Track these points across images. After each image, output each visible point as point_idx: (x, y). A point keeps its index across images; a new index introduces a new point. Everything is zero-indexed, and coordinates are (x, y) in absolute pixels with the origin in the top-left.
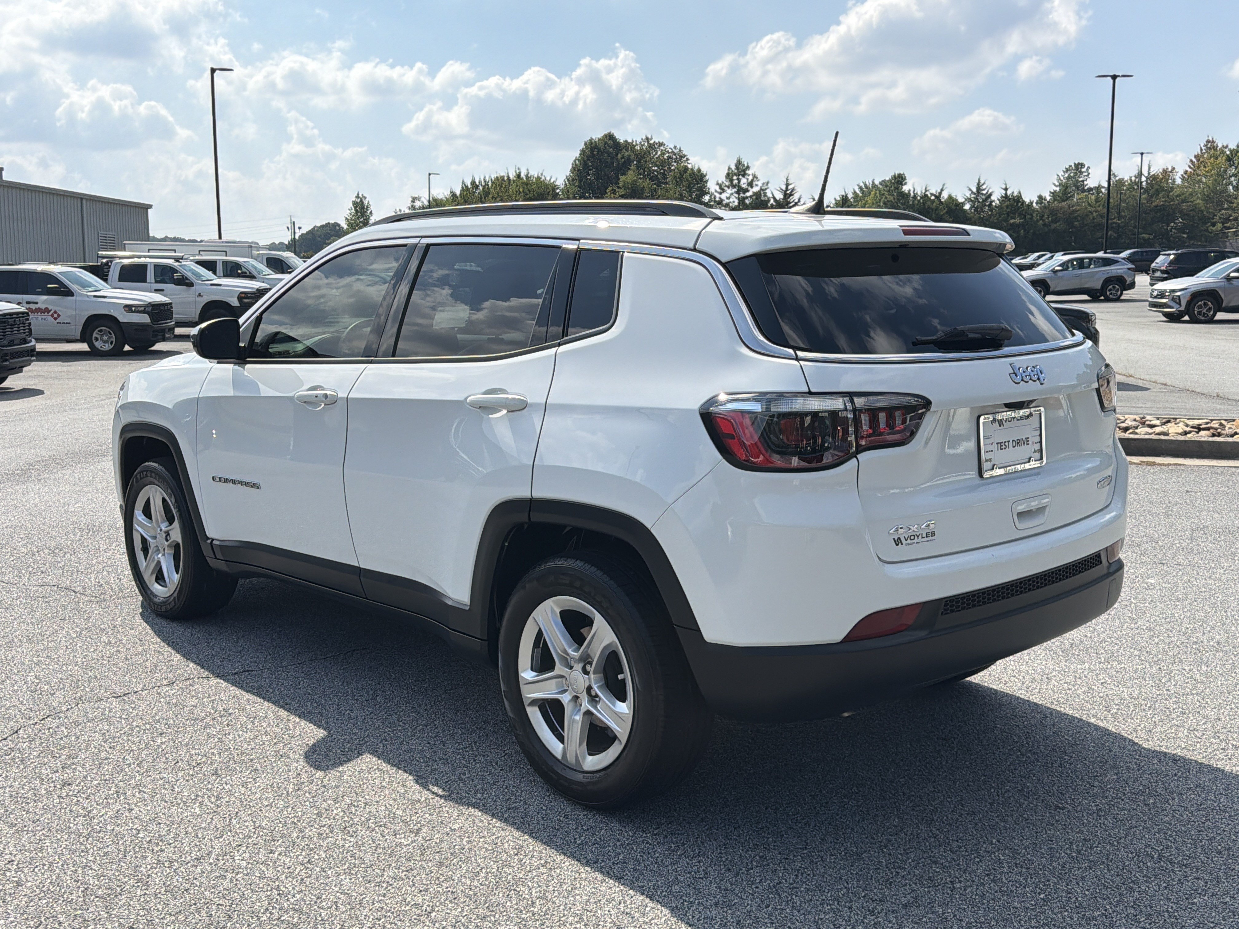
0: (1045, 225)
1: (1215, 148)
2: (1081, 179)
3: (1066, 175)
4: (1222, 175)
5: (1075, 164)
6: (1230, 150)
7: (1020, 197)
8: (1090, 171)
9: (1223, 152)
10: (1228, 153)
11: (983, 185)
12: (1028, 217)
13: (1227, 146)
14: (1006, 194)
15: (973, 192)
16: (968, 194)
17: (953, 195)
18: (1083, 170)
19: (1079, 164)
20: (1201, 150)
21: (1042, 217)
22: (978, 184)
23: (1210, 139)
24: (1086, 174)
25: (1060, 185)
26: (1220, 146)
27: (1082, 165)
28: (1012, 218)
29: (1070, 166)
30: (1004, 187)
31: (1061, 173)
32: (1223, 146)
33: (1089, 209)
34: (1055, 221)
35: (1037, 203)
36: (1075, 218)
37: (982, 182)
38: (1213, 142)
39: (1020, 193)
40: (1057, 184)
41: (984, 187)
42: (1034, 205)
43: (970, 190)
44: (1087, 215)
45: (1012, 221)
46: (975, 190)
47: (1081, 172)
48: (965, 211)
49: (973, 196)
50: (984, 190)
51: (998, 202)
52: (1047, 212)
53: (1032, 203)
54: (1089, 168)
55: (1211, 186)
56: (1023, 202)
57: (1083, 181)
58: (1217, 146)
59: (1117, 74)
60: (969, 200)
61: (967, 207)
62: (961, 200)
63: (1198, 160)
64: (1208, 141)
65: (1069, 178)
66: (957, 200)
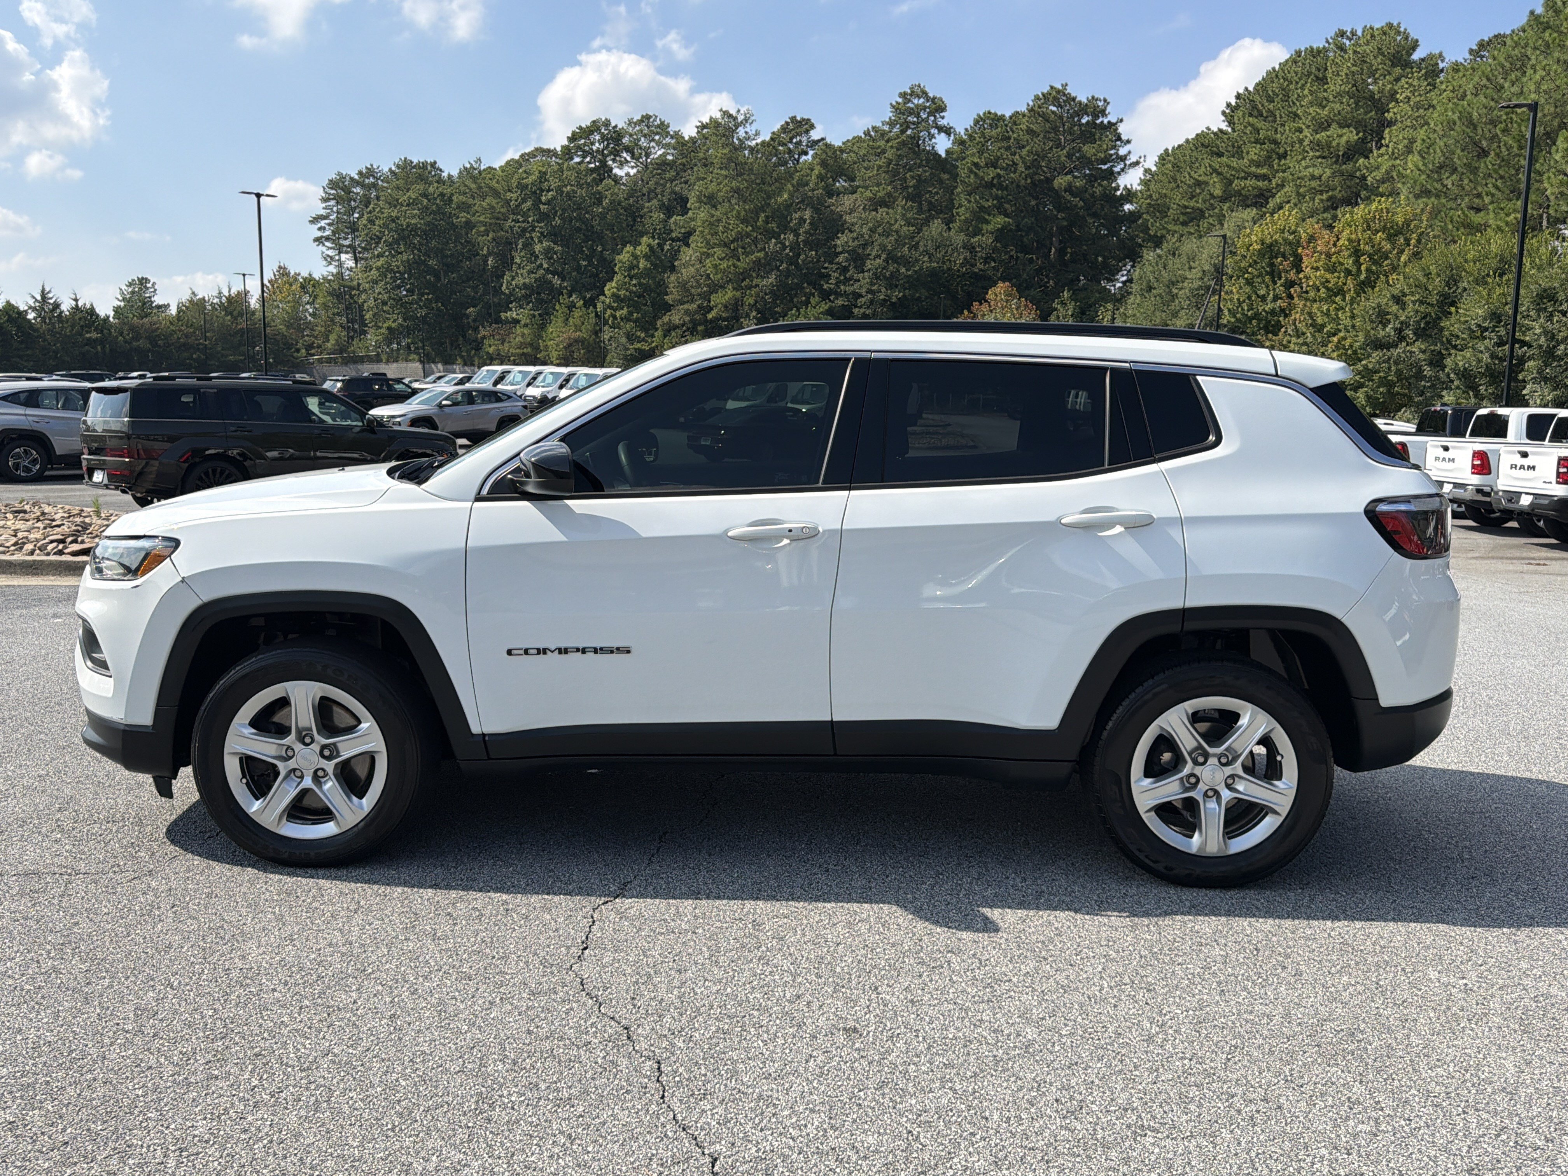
0: (126, 342)
1: (288, 274)
2: (147, 295)
3: (130, 290)
4: (297, 302)
5: (138, 278)
6: (302, 278)
7: (92, 309)
8: (156, 287)
9: (296, 280)
10: (301, 280)
11: (48, 293)
12: (105, 331)
13: (299, 274)
14: (77, 305)
15: (36, 300)
16: (31, 302)
17: (13, 302)
18: (148, 285)
19: (143, 278)
20: (275, 275)
21: (121, 334)
22: (43, 290)
23: (282, 265)
24: (152, 290)
25: (124, 299)
26: (292, 273)
27: (147, 280)
28: (87, 332)
29: (133, 280)
30: (74, 297)
31: (124, 287)
32: (295, 273)
33: (172, 328)
34: (136, 338)
35: (114, 318)
36: (158, 336)
37: (47, 290)
38: (285, 268)
39: (92, 305)
40: (121, 298)
41: (50, 295)
42: (111, 319)
43: (33, 297)
44: (171, 335)
45: (88, 335)
46: (39, 298)
47: (147, 288)
48: (29, 321)
49: (37, 304)
50: (51, 298)
51: (68, 313)
52: (126, 328)
53: (108, 317)
54: (154, 284)
55: (290, 311)
56: (98, 315)
57: (150, 297)
58: (289, 273)
59: (261, 192)
60: (34, 309)
61: (31, 316)
62: (22, 307)
63: (273, 286)
64: (280, 267)
65: (133, 292)
66: (17, 308)
